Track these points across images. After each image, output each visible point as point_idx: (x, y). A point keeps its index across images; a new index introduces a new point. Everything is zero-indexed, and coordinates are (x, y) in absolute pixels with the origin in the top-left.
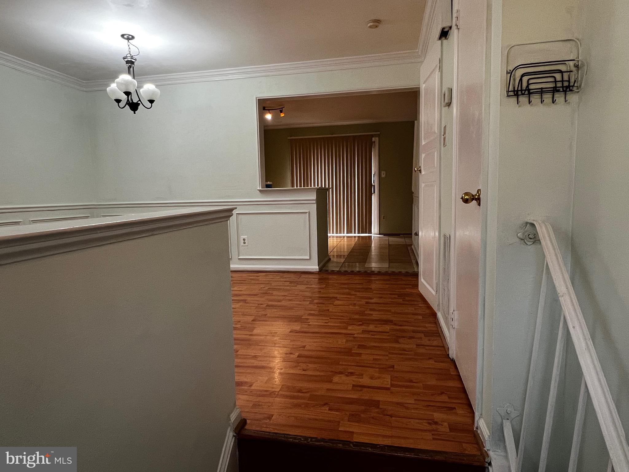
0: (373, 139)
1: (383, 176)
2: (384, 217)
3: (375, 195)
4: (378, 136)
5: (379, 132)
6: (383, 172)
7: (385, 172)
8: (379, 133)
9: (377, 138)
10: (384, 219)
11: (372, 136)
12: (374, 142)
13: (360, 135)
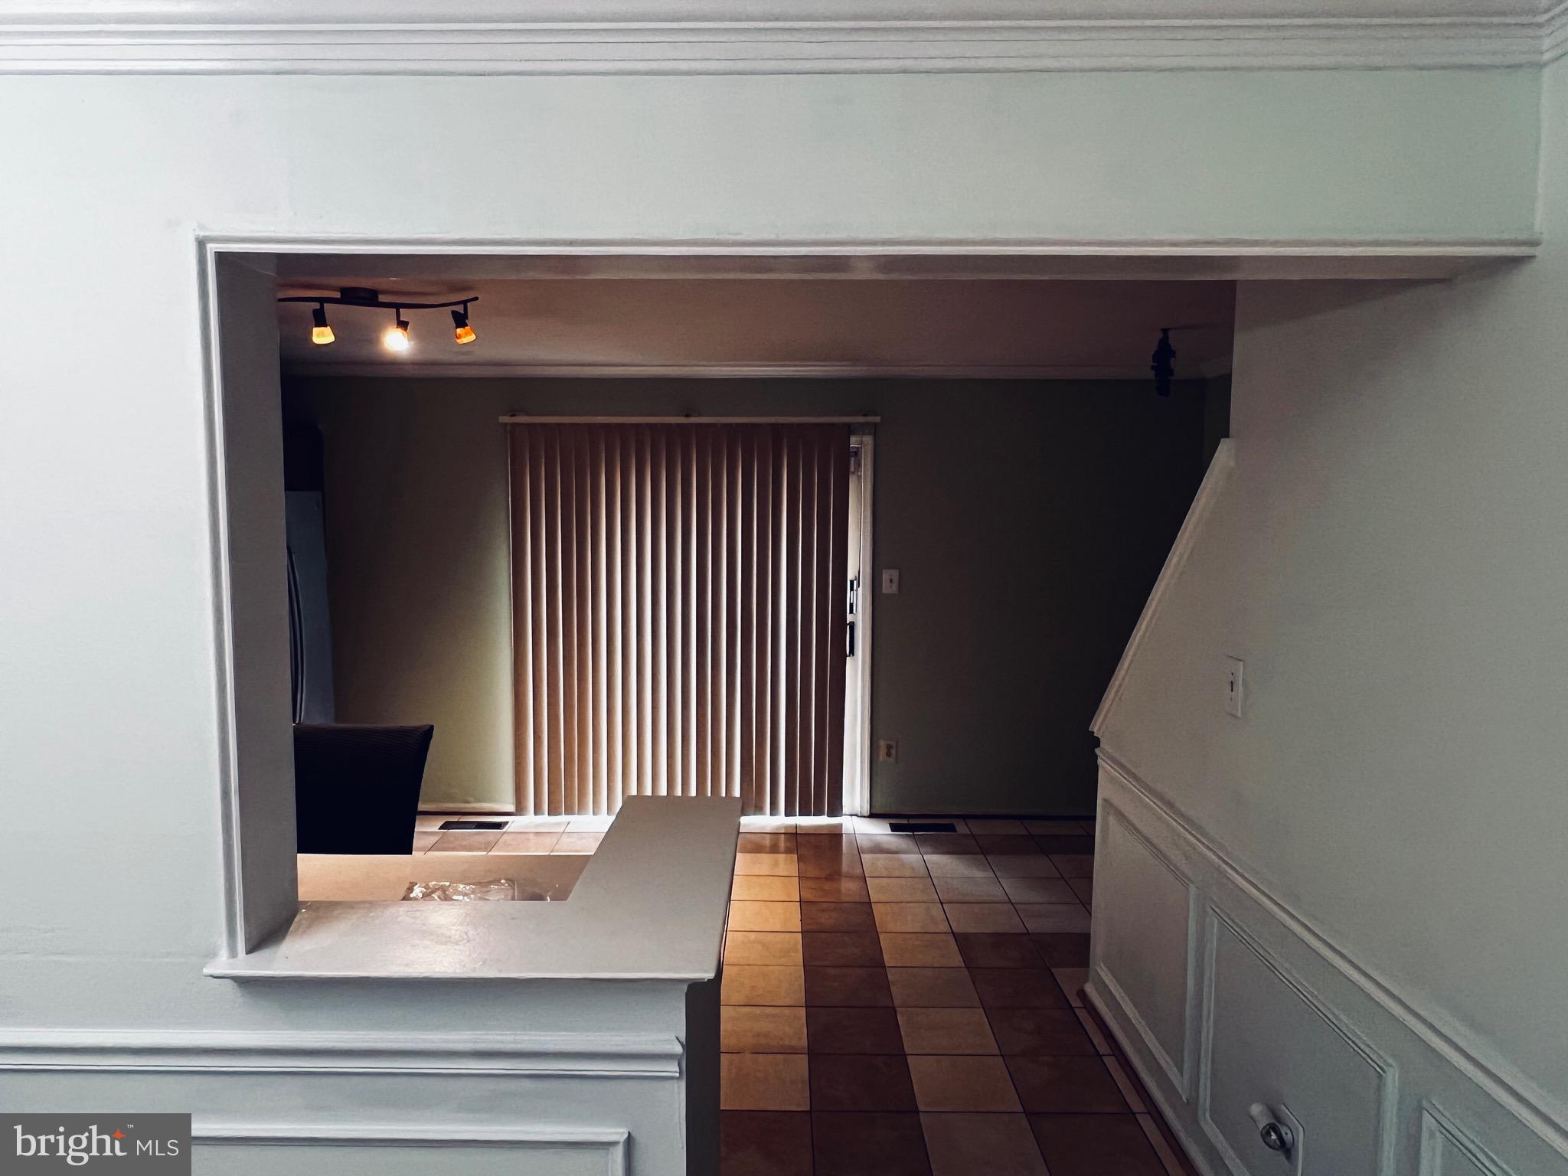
0: (854, 441)
1: (887, 588)
2: (889, 747)
3: (856, 662)
4: (874, 430)
5: (876, 415)
6: (886, 576)
7: (895, 574)
8: (878, 419)
9: (868, 440)
10: (889, 754)
11: (850, 430)
12: (857, 453)
13: (799, 425)
